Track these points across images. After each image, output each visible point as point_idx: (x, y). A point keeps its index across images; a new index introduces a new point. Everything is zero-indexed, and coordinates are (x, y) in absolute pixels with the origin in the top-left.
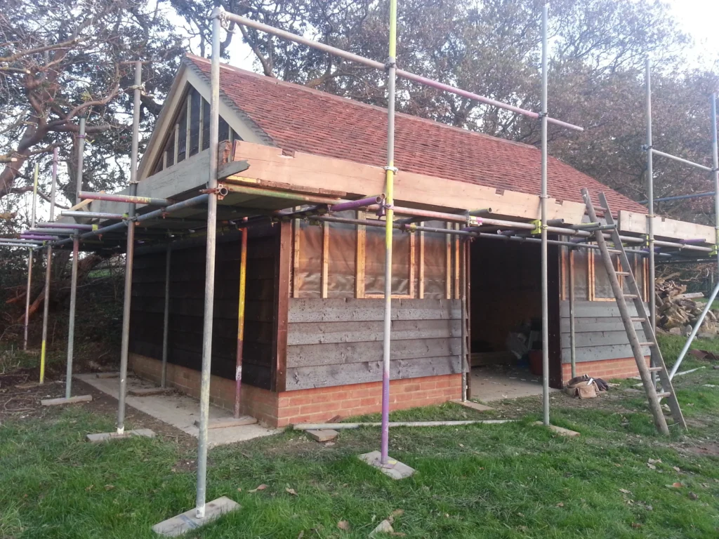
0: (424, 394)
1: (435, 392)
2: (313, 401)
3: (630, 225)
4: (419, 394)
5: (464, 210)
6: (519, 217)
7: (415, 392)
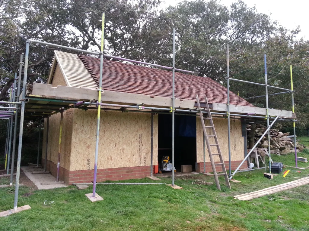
0: (135, 174)
1: (140, 173)
2: (84, 175)
3: (218, 108)
4: (133, 174)
5: (137, 104)
6: (163, 106)
7: (131, 173)
